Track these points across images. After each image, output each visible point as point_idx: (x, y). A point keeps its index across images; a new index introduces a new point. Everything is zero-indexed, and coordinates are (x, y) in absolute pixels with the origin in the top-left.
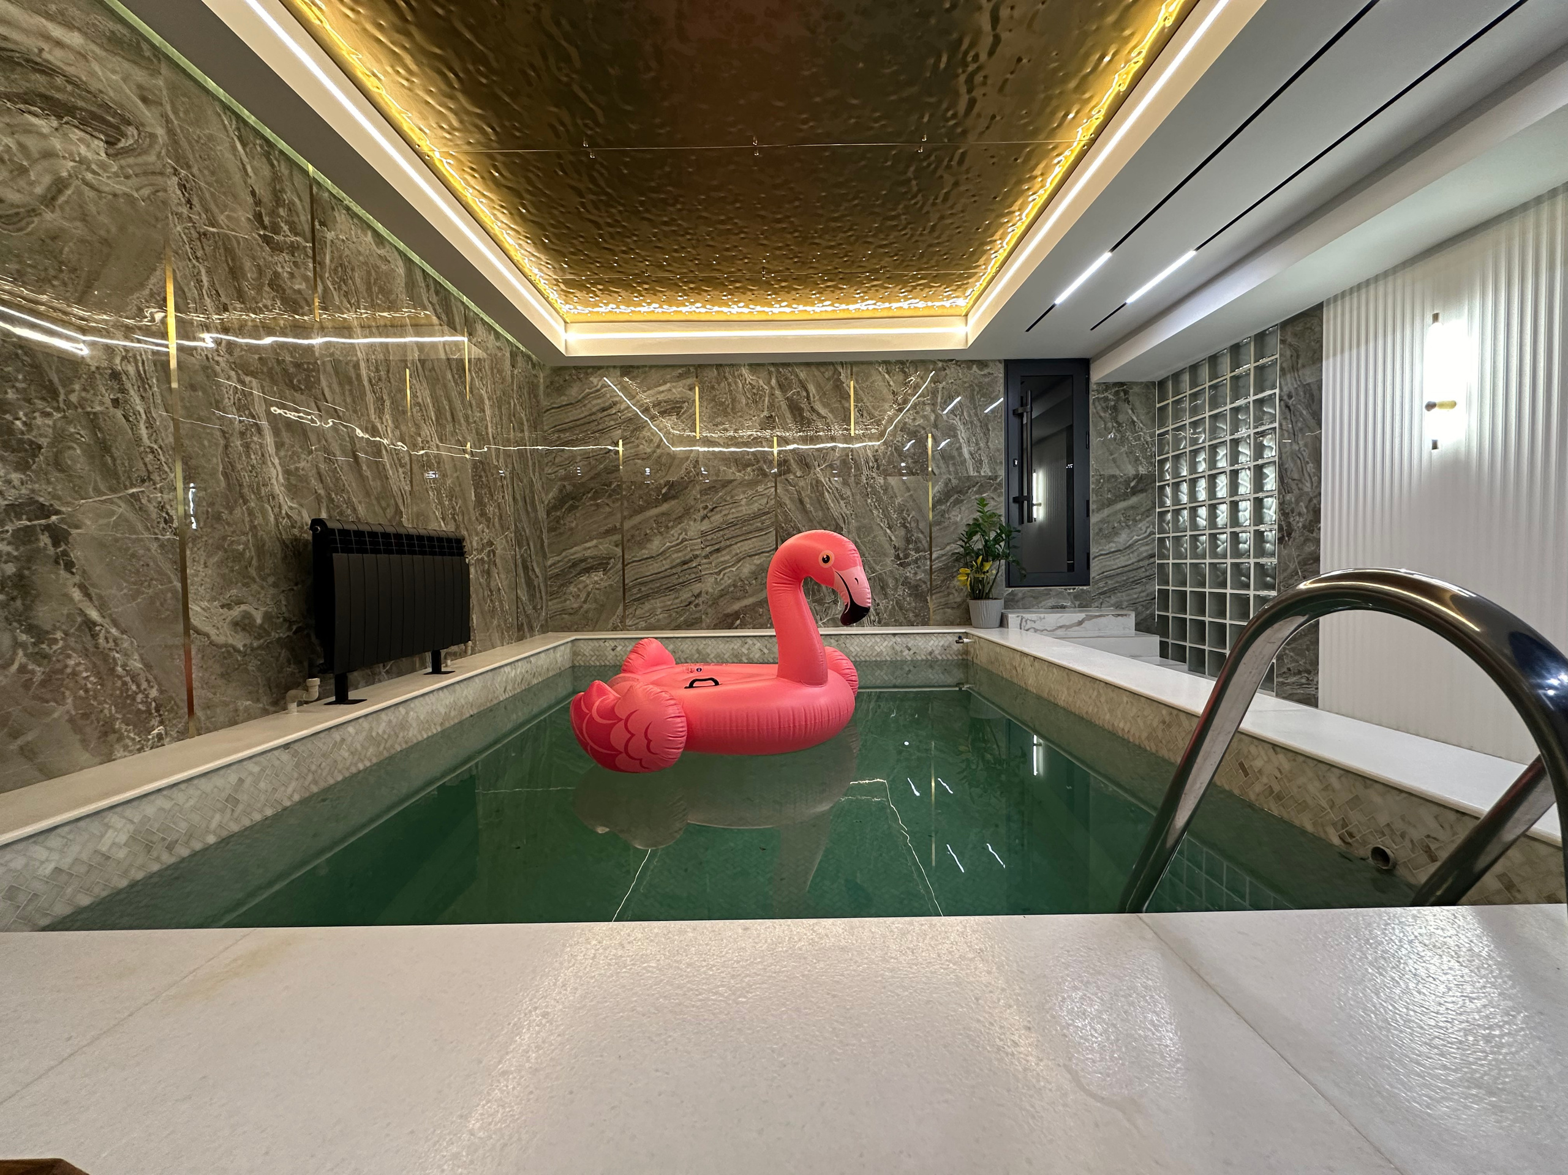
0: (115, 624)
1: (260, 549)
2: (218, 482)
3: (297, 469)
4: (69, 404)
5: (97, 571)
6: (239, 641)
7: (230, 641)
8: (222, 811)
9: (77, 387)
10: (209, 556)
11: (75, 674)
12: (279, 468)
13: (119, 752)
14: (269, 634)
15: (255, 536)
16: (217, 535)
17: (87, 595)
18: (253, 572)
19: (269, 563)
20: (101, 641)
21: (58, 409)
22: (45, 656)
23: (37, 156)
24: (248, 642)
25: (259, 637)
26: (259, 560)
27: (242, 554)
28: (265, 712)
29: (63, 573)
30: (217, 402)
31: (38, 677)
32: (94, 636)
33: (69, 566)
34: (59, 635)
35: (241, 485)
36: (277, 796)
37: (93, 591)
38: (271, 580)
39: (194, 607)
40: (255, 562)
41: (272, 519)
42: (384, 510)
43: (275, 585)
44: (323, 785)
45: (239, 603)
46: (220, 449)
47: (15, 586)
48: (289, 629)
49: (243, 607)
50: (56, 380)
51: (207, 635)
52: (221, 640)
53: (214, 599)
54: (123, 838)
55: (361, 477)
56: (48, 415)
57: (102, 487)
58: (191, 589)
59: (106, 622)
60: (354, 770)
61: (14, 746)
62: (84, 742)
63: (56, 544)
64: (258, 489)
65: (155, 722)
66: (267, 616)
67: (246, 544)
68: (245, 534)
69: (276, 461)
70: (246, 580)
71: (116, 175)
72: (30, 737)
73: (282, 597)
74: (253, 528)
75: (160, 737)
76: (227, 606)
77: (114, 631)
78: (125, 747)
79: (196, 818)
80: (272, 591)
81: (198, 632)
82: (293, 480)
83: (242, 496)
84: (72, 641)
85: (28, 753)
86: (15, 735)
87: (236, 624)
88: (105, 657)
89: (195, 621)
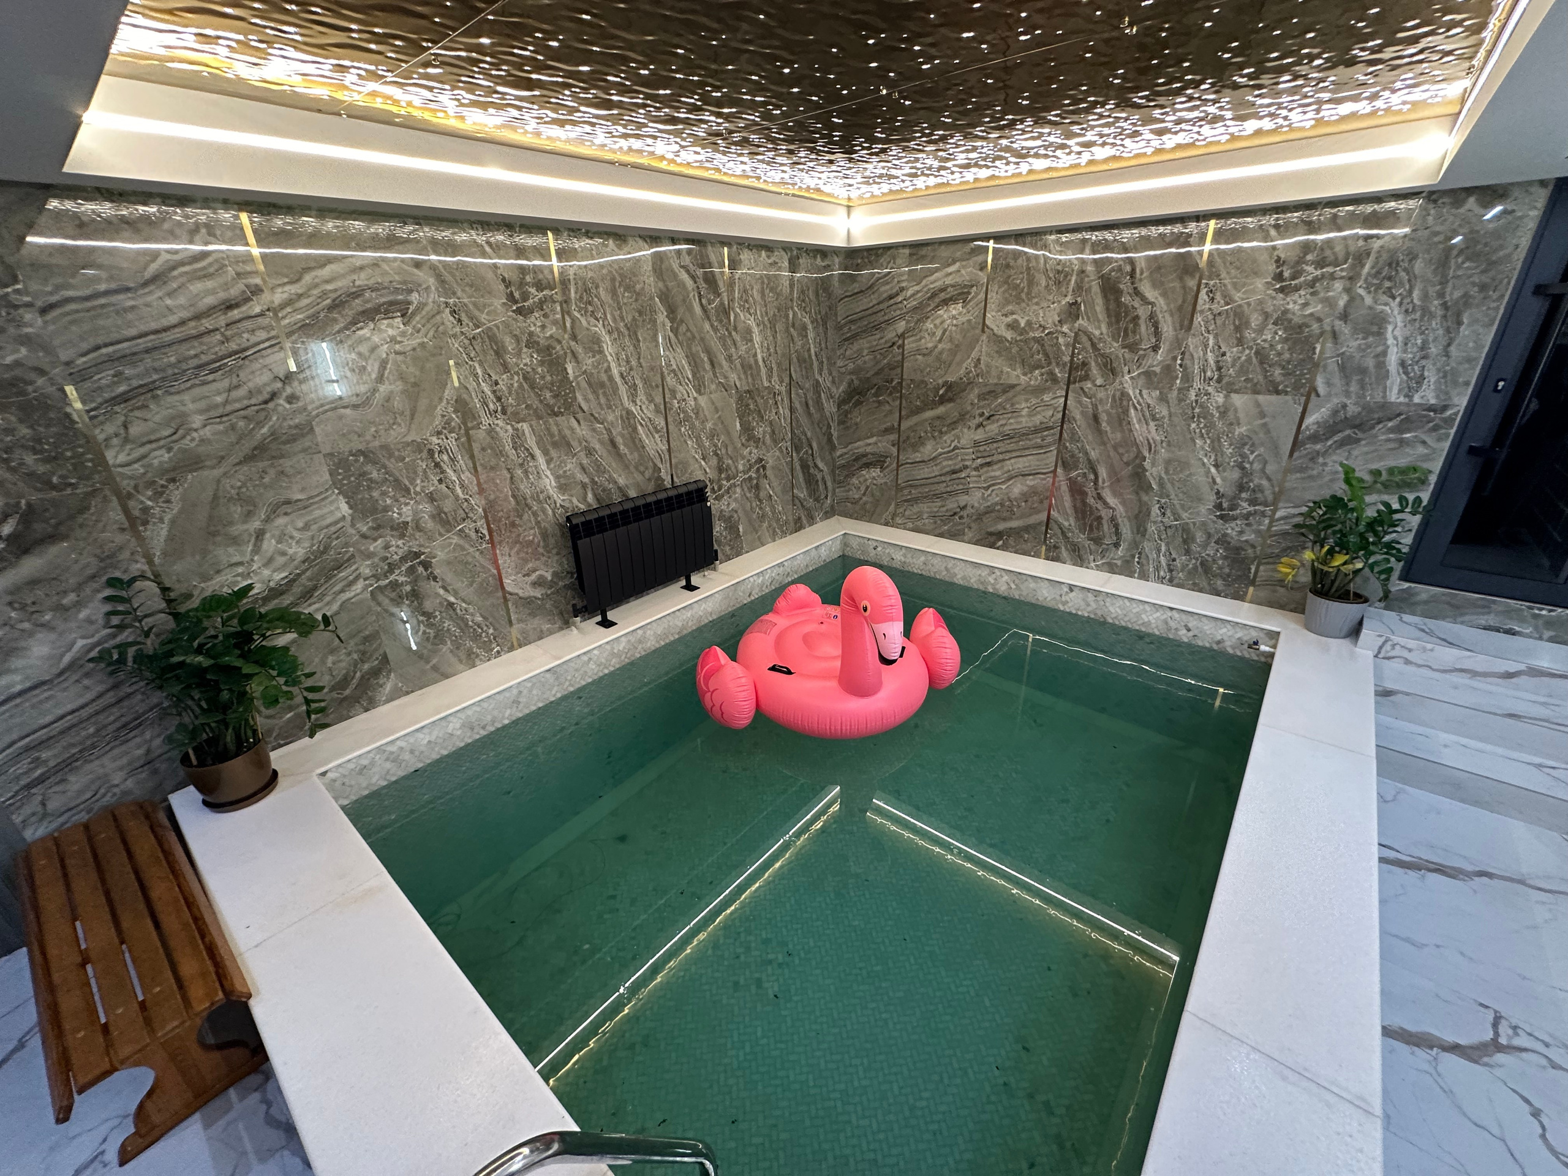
0: (464, 601)
1: (545, 535)
2: (509, 502)
3: (565, 472)
4: (416, 493)
5: (449, 577)
6: (538, 593)
7: (532, 594)
8: (511, 708)
9: (418, 482)
10: (511, 549)
11: (448, 630)
12: (551, 477)
13: (478, 662)
14: (556, 584)
15: (540, 528)
16: (514, 535)
17: (446, 590)
18: (541, 550)
19: (552, 541)
20: (458, 611)
21: (411, 499)
22: (433, 625)
23: (367, 354)
24: (544, 592)
25: (551, 587)
26: (544, 541)
27: (532, 541)
28: (561, 629)
29: (432, 583)
30: (501, 452)
31: (432, 635)
32: (454, 610)
33: (435, 579)
34: (437, 613)
35: (525, 499)
36: (545, 696)
37: (449, 588)
38: (554, 551)
39: (506, 581)
40: (542, 544)
41: (550, 512)
42: (643, 473)
43: (558, 554)
44: (577, 686)
45: (534, 571)
46: (508, 481)
47: (413, 595)
48: (572, 577)
49: (537, 573)
50: (407, 483)
51: (517, 594)
52: (527, 594)
53: (518, 573)
54: (458, 726)
55: (619, 456)
56: (407, 504)
57: (442, 531)
58: (503, 572)
59: (459, 602)
60: (601, 674)
61: (428, 667)
62: (461, 661)
63: (426, 570)
64: (538, 496)
65: (494, 645)
66: (555, 574)
67: (535, 535)
68: (531, 528)
69: (548, 473)
70: (536, 556)
71: (412, 334)
72: (434, 661)
73: (564, 560)
74: (538, 523)
75: (498, 652)
76: (528, 575)
77: (464, 605)
78: (481, 660)
79: (496, 713)
80: (556, 558)
81: (511, 594)
82: (563, 481)
83: (527, 505)
84: (444, 614)
85: (435, 668)
86: (428, 662)
87: (534, 584)
88: (462, 619)
89: (508, 588)
